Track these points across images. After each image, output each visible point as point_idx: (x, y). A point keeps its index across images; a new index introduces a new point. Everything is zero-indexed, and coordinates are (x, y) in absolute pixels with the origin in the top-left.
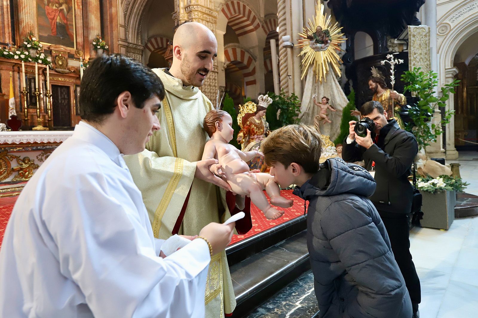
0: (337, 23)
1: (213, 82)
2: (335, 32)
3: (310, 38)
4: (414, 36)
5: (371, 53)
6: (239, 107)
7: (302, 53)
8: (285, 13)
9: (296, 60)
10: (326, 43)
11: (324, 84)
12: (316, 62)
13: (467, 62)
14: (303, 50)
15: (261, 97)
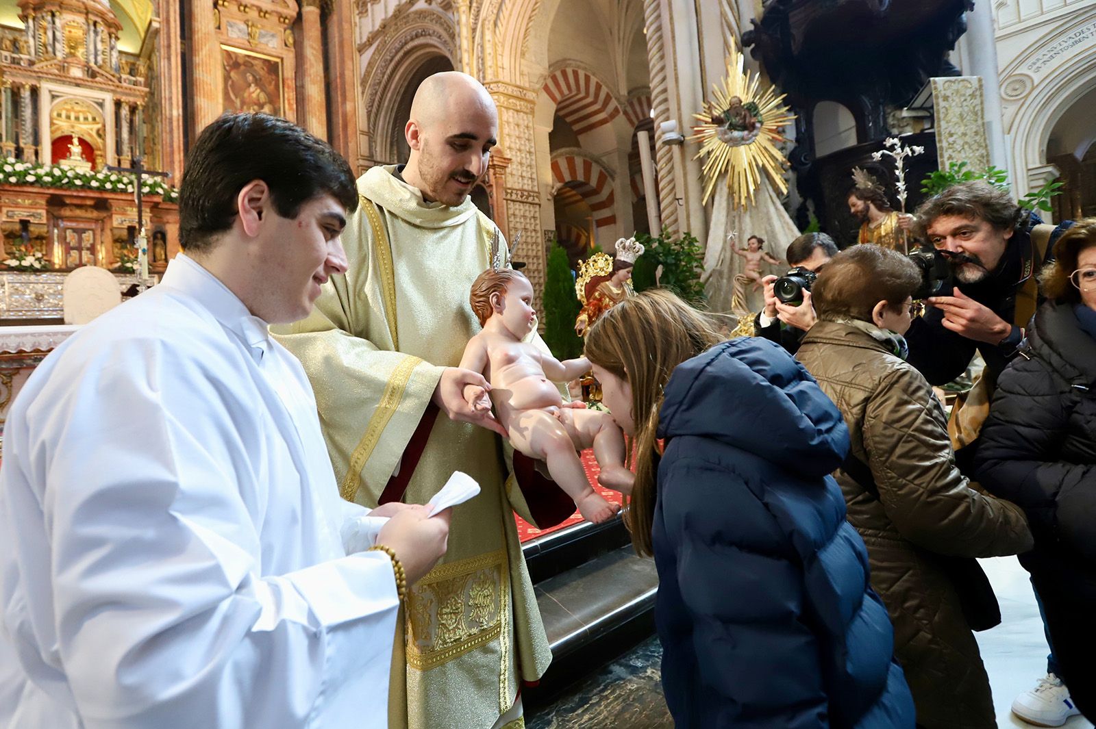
0: (773, 87)
1: (531, 224)
2: (771, 107)
3: (717, 121)
4: (946, 98)
5: (852, 141)
6: (579, 264)
7: (703, 152)
8: (664, 79)
9: (692, 167)
10: (751, 129)
11: (751, 211)
12: (733, 167)
13: (1079, 154)
14: (704, 146)
15: (622, 243)
